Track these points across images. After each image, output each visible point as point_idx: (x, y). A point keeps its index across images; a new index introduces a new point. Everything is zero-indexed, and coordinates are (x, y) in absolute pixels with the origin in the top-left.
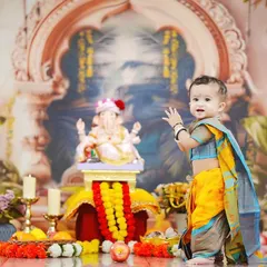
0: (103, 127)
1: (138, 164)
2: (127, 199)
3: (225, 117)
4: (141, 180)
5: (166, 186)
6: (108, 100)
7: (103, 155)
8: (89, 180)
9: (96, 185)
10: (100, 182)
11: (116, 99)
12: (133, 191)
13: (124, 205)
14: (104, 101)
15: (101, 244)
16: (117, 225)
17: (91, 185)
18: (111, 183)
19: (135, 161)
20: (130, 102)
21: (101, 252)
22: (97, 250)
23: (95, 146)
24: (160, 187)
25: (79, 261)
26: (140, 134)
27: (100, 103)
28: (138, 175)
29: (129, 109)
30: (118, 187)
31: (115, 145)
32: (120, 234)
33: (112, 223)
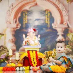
0: (30, 36)
1: (40, 46)
3: (63, 33)
4: (40, 50)
5: (47, 51)
6: (31, 29)
7: (30, 44)
9: (28, 51)
11: (34, 29)
12: (38, 53)
13: (36, 57)
14: (30, 29)
15: (30, 67)
16: (34, 62)
18: (32, 51)
19: (39, 45)
20: (37, 30)
21: (30, 69)
22: (29, 69)
23: (28, 41)
24: (45, 52)
25: (24, 72)
26: (40, 38)
27: (29, 30)
28: (39, 49)
30: (34, 52)
31: (33, 41)
32: (35, 65)
33: (33, 62)
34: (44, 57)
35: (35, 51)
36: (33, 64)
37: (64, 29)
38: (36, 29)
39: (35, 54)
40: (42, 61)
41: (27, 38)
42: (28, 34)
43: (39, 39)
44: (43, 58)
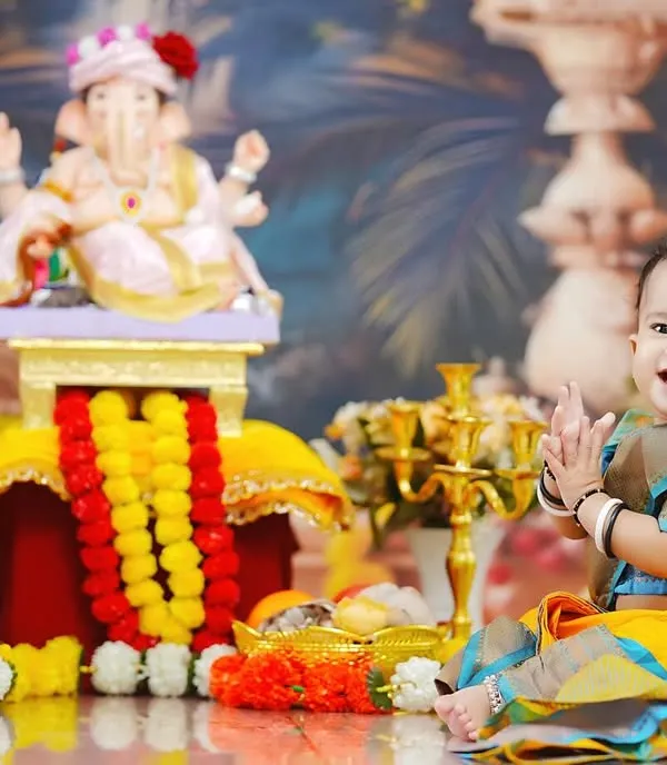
0: (103, 153)
2: (205, 463)
3: (630, 114)
4: (265, 388)
5: (377, 412)
6: (125, 31)
7: (103, 275)
8: (40, 380)
10: (91, 391)
12: (231, 432)
13: (192, 492)
14: (106, 38)
15: (86, 659)
16: (161, 576)
17: (48, 405)
18: (136, 398)
19: (243, 303)
20: (218, 48)
21: (88, 690)
22: (71, 683)
23: (64, 235)
24: (347, 415)
26: (264, 184)
27: (88, 46)
28: (252, 361)
29: (216, 80)
30: (169, 414)
31: (153, 230)
34: (331, 500)
35: (182, 393)
36: (134, 612)
37: (649, 51)
38: (200, 37)
39: (185, 451)
40: (299, 561)
41: (46, 176)
42: (69, 123)
43: (251, 208)
44: (304, 519)
